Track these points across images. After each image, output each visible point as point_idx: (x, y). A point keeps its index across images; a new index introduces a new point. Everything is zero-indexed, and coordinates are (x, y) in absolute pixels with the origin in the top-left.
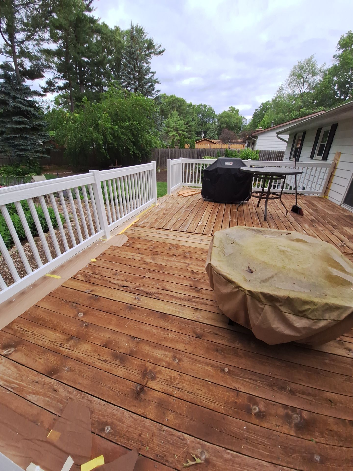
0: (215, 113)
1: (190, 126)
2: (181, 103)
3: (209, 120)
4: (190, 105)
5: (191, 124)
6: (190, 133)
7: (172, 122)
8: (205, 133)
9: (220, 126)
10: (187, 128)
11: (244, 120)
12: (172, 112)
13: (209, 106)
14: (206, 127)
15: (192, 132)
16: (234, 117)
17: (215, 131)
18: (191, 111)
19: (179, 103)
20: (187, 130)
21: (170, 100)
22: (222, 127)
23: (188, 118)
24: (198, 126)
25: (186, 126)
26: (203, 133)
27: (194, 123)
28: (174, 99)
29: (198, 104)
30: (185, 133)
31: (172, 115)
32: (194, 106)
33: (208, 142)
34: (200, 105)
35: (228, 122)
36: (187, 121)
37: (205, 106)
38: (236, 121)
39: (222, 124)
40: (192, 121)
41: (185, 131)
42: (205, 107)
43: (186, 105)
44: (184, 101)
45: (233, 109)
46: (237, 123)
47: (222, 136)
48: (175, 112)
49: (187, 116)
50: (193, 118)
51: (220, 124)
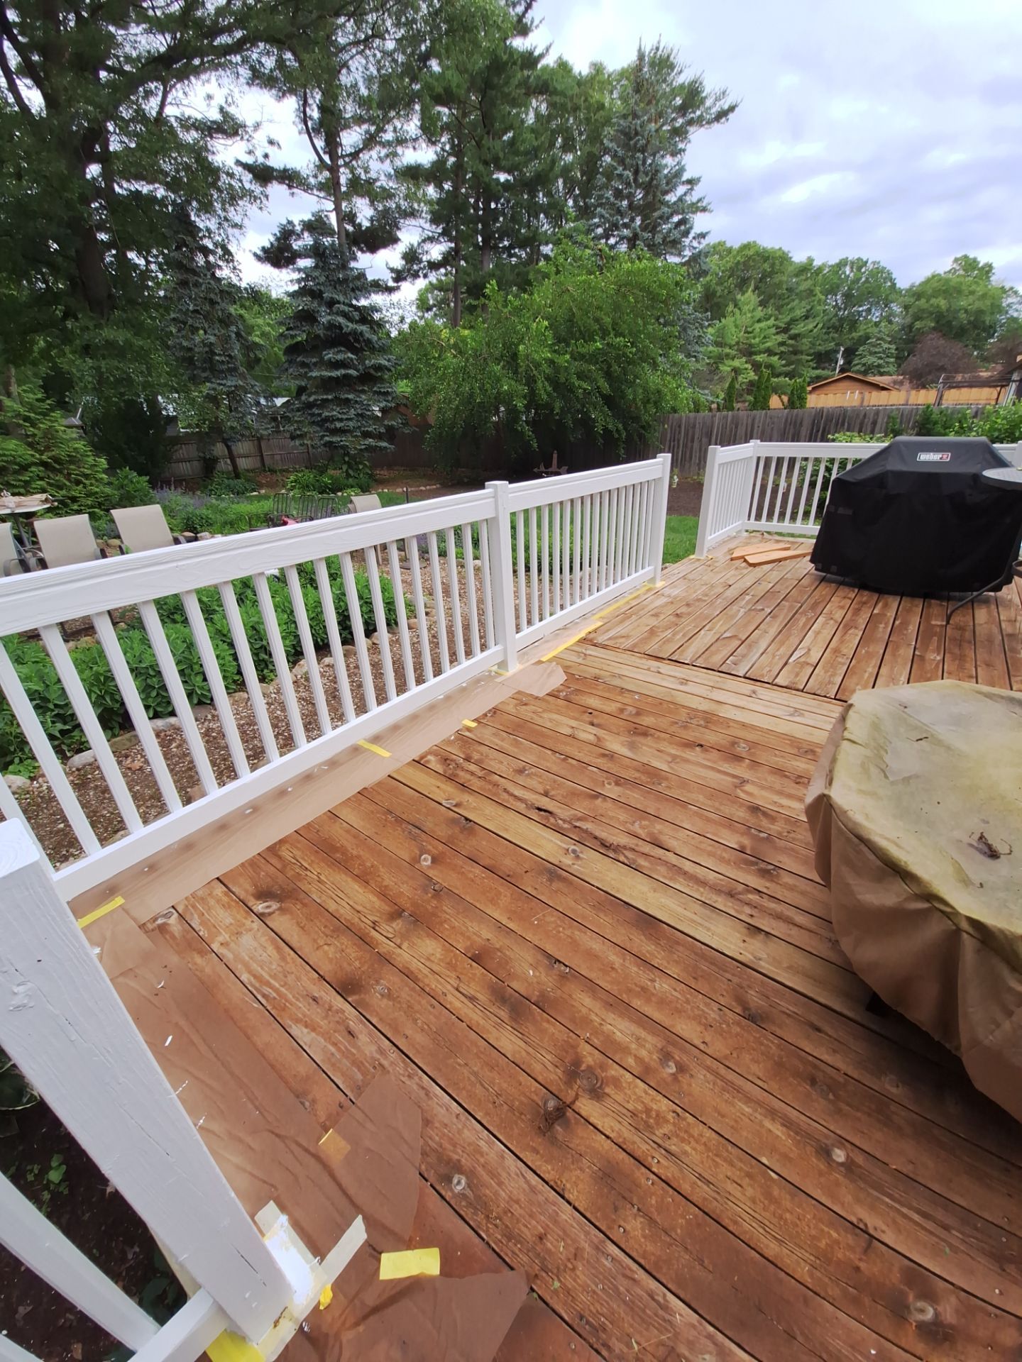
0: (894, 285)
1: (794, 337)
2: (773, 265)
3: (869, 311)
4: (805, 269)
5: (799, 328)
6: (793, 358)
7: (736, 326)
8: (850, 354)
9: (911, 326)
10: (782, 344)
11: (1010, 300)
12: (739, 297)
13: (874, 263)
14: (854, 334)
15: (799, 357)
16: (972, 293)
17: (886, 346)
18: (804, 286)
19: (766, 266)
20: (782, 349)
21: (738, 258)
22: (918, 330)
23: (792, 309)
24: (826, 333)
25: (780, 338)
26: (840, 356)
27: (811, 326)
28: (751, 253)
29: (833, 260)
30: (776, 358)
31: (736, 306)
32: (820, 269)
33: (857, 384)
34: (843, 263)
35: (944, 308)
36: (787, 319)
37: (859, 264)
38: (978, 305)
39: (917, 318)
40: (807, 317)
41: (776, 354)
42: (859, 269)
43: (791, 269)
44: (784, 258)
45: (969, 264)
46: (980, 312)
47: (914, 361)
48: (749, 298)
49: (788, 304)
50: (809, 307)
51: (908, 320)
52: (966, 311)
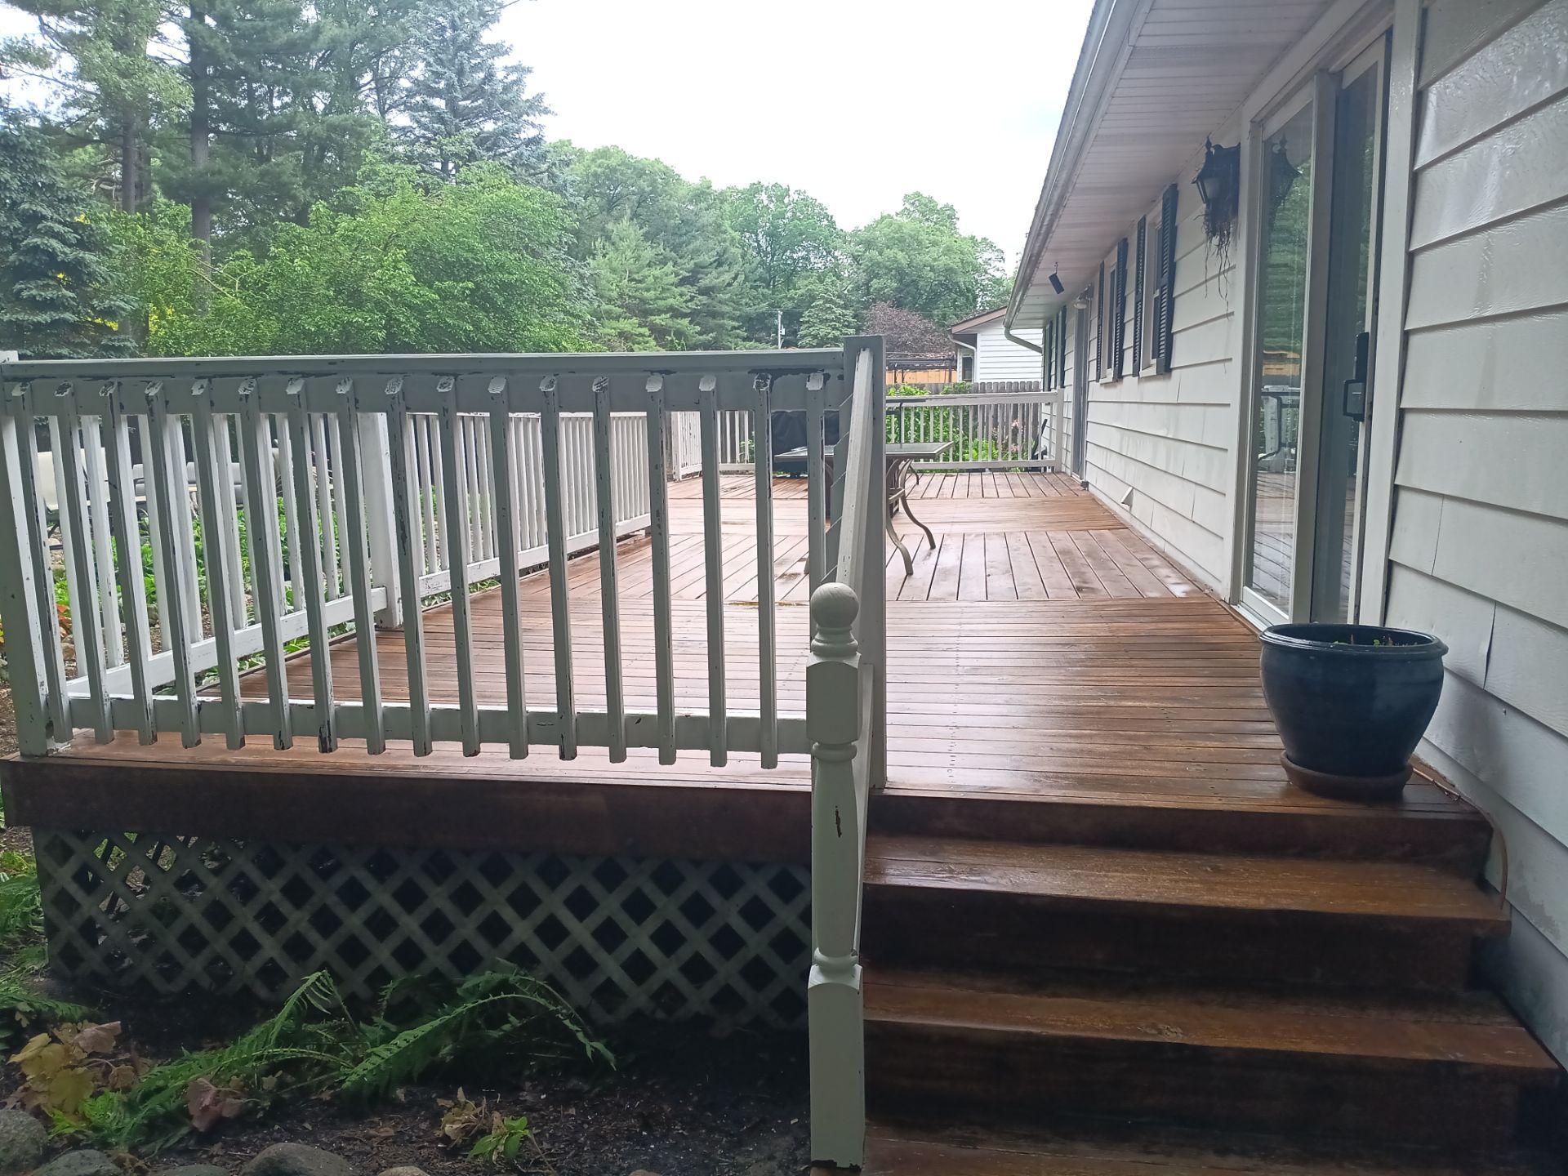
0: (832, 224)
2: (653, 183)
3: (805, 258)
4: (701, 194)
5: (711, 278)
8: (792, 319)
9: (867, 285)
10: (691, 301)
12: (610, 226)
13: (798, 191)
14: (793, 291)
16: (934, 244)
18: (707, 218)
23: (695, 251)
24: (753, 288)
25: (687, 291)
26: (778, 322)
31: (608, 238)
36: (691, 266)
37: (779, 194)
38: (945, 260)
39: (873, 275)
40: (719, 263)
42: (780, 199)
43: (682, 192)
44: (669, 175)
49: (688, 243)
50: (719, 249)
51: (862, 276)
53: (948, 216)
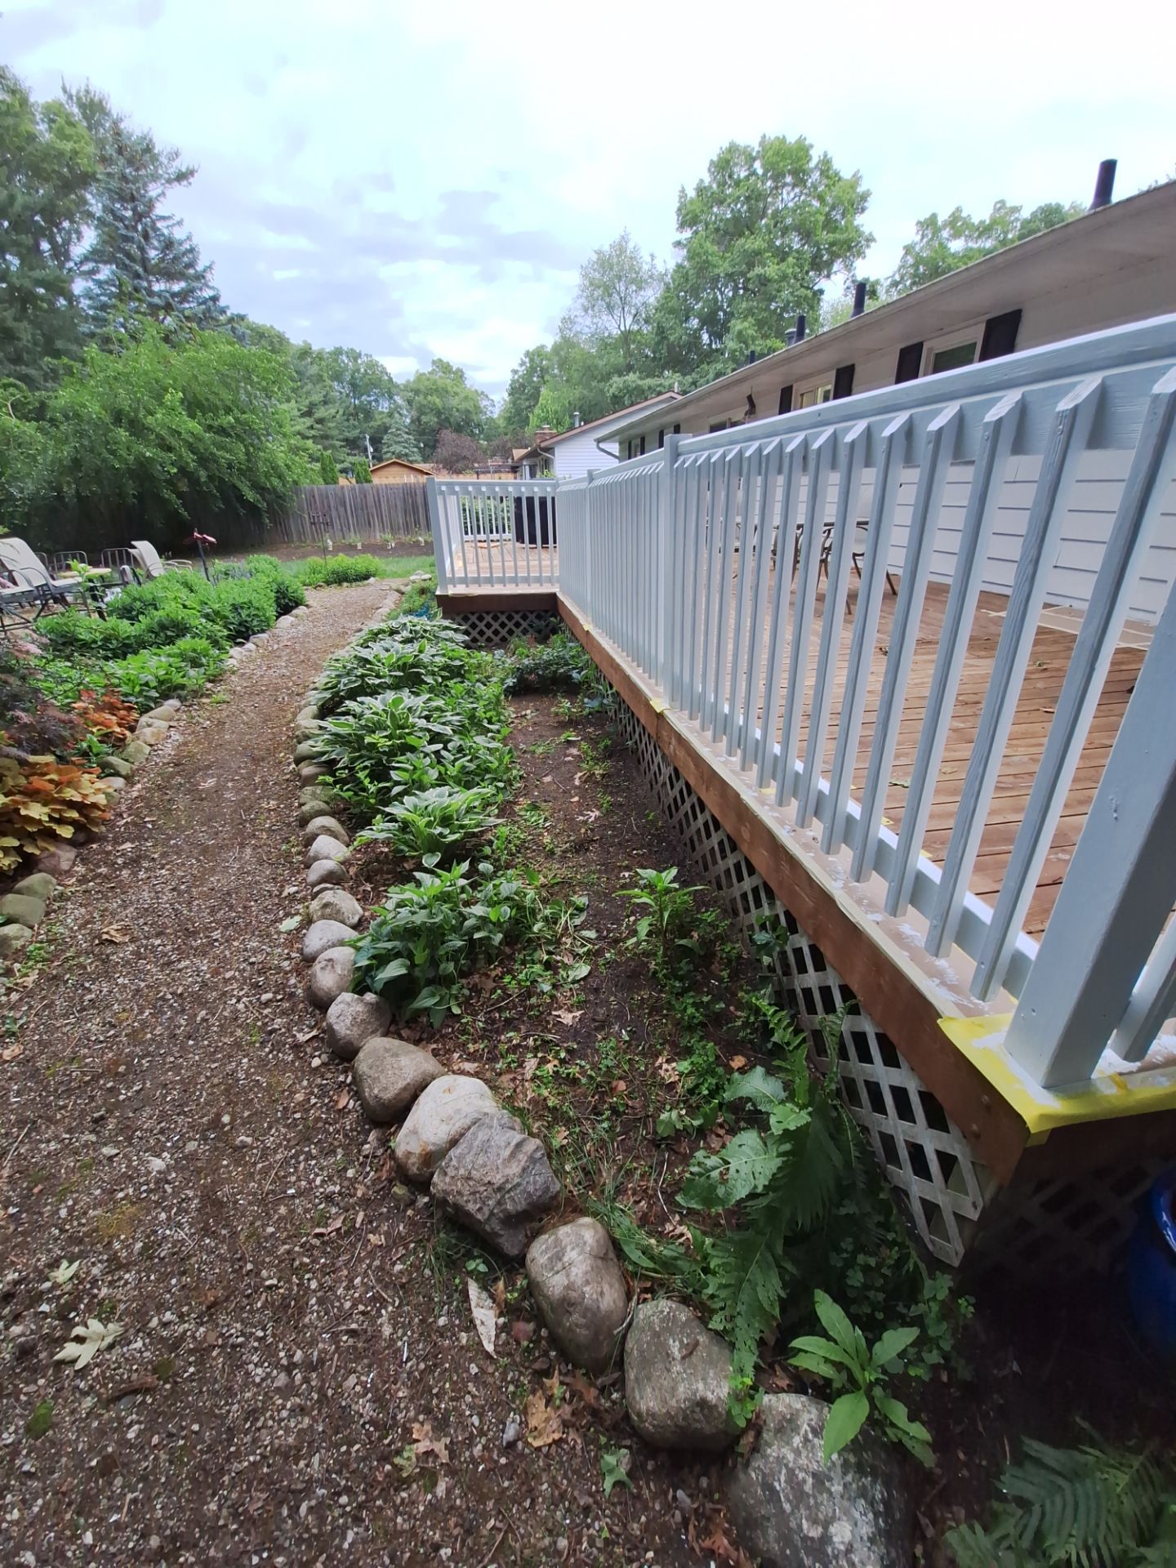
0: (391, 380)
2: (272, 343)
4: (305, 352)
6: (327, 443)
10: (312, 427)
11: (485, 403)
15: (331, 442)
19: (265, 342)
20: (313, 432)
22: (426, 423)
23: (308, 393)
24: (348, 420)
25: (308, 421)
26: (368, 443)
29: (330, 348)
32: (320, 357)
37: (355, 356)
43: (292, 351)
45: (443, 367)
52: (458, 410)
53: (459, 375)
